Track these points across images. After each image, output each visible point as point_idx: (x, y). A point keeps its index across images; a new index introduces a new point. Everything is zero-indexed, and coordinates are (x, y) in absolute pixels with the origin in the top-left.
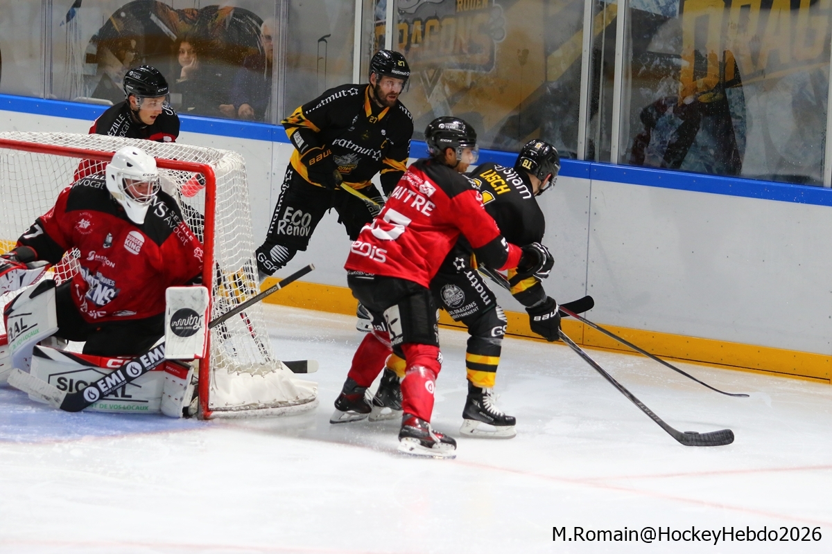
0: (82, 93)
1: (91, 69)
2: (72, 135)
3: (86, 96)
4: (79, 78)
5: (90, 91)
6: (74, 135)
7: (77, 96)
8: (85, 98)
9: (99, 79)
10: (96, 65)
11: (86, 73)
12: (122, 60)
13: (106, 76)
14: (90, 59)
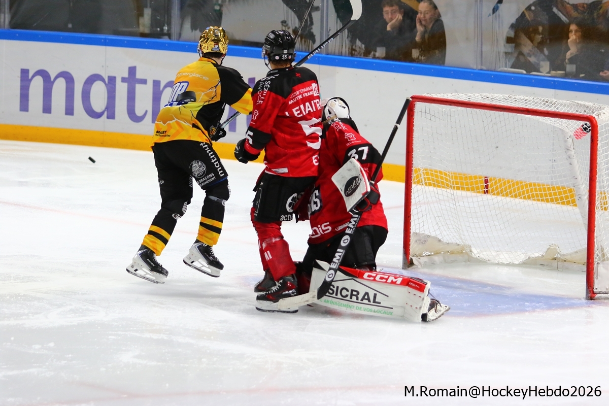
0: (504, 64)
1: (510, 48)
2: (496, 95)
3: (506, 67)
4: (502, 54)
5: (510, 64)
6: (497, 95)
7: (500, 67)
8: (506, 69)
9: (516, 55)
10: (514, 45)
11: (506, 51)
12: (532, 41)
13: (521, 54)
14: (509, 40)
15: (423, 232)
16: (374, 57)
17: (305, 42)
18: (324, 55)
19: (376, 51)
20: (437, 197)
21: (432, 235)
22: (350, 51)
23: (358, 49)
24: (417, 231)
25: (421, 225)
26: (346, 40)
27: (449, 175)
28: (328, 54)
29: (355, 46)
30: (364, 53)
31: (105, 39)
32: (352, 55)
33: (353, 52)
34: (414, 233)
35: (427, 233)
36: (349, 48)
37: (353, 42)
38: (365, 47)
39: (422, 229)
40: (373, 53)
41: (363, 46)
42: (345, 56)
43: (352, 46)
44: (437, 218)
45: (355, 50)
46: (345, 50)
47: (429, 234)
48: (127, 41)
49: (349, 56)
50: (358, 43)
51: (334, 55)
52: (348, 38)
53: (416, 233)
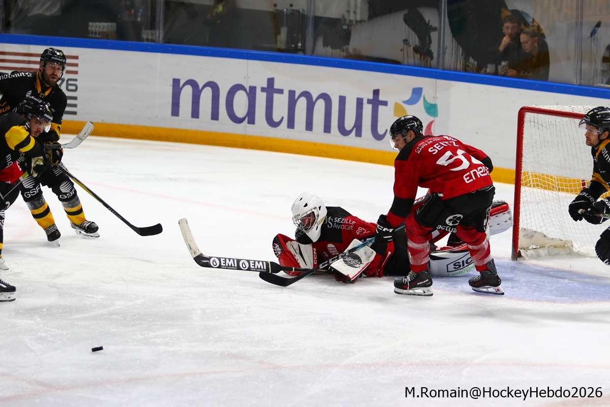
0: (601, 81)
1: (605, 66)
3: (602, 83)
4: (599, 72)
5: (606, 80)
7: (597, 84)
8: (602, 85)
10: (609, 64)
11: (603, 69)
14: (605, 60)
15: (531, 228)
16: (486, 73)
17: (424, 58)
18: (440, 71)
19: (486, 68)
20: (544, 197)
21: (539, 231)
22: (464, 67)
23: (471, 66)
24: (525, 227)
25: (529, 221)
26: (461, 57)
27: (555, 178)
28: (444, 69)
29: (469, 63)
30: (476, 69)
31: (247, 54)
32: (466, 71)
33: (467, 68)
34: (522, 228)
35: (534, 229)
36: (463, 65)
37: (466, 59)
38: (477, 64)
39: (529, 225)
40: (484, 69)
41: (476, 63)
42: (460, 71)
43: (466, 63)
44: (544, 216)
45: (468, 67)
46: (460, 66)
47: (536, 230)
48: (267, 55)
49: (463, 72)
50: (471, 60)
51: (450, 70)
52: (462, 55)
53: (524, 229)
